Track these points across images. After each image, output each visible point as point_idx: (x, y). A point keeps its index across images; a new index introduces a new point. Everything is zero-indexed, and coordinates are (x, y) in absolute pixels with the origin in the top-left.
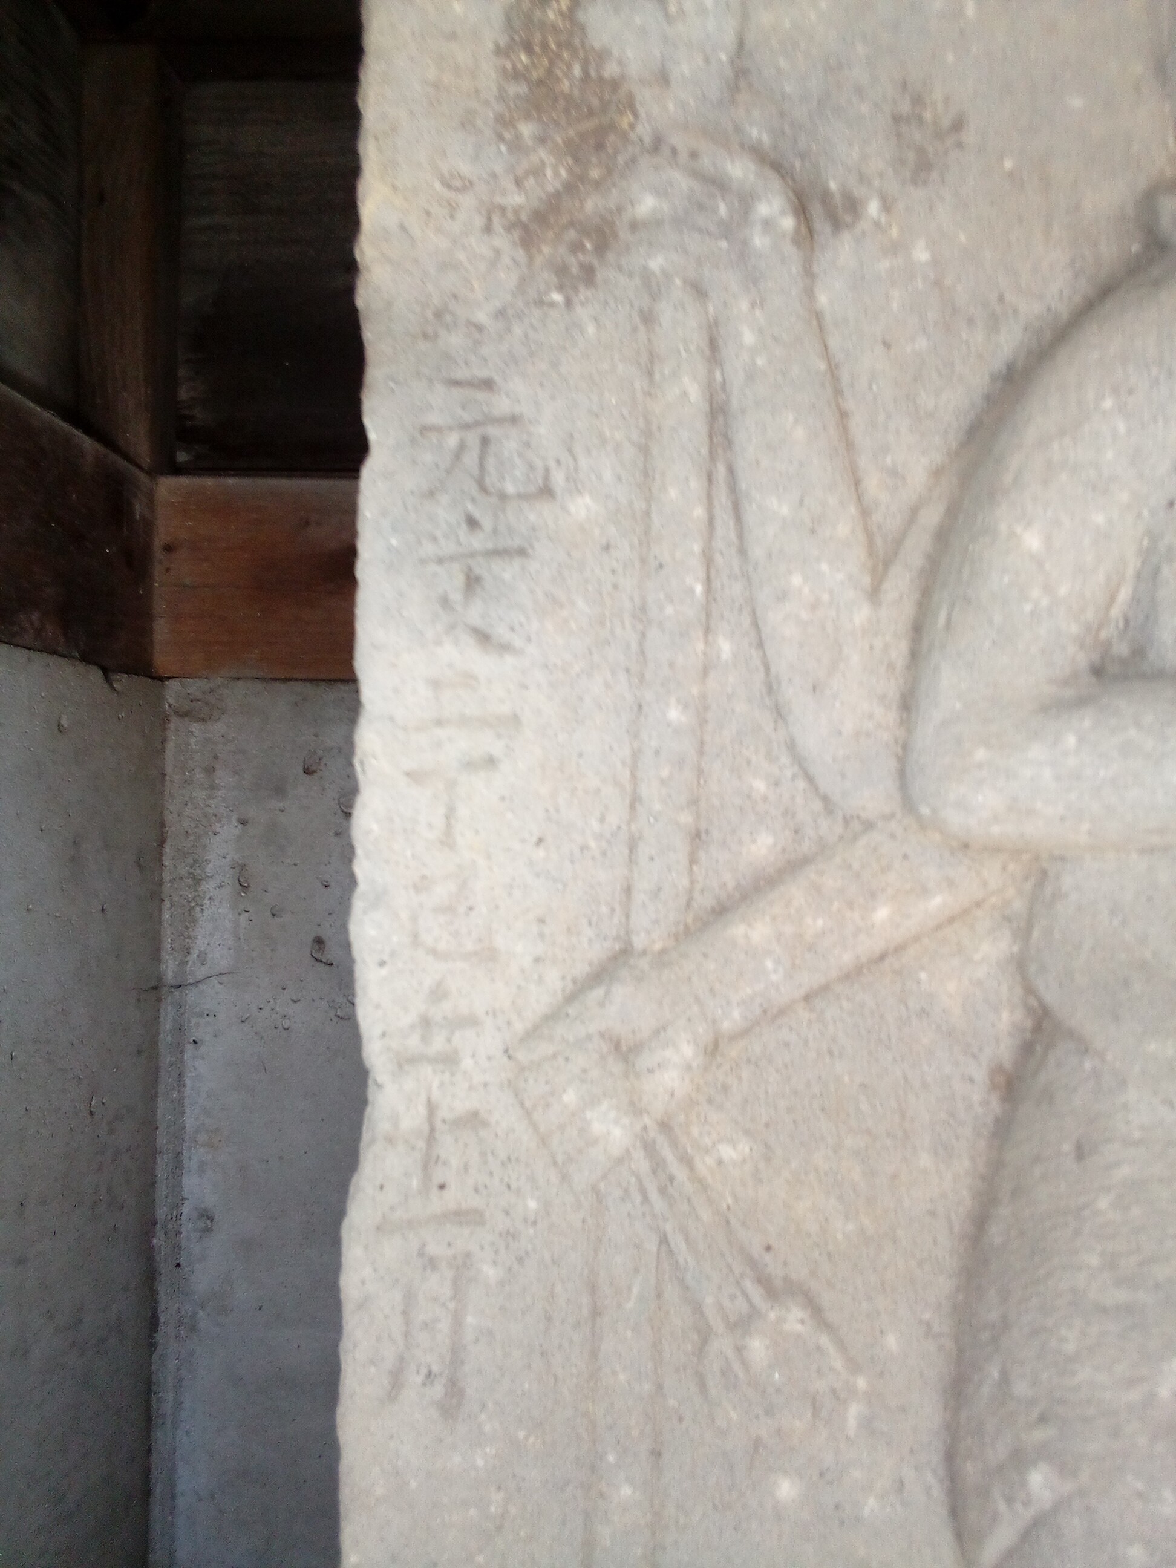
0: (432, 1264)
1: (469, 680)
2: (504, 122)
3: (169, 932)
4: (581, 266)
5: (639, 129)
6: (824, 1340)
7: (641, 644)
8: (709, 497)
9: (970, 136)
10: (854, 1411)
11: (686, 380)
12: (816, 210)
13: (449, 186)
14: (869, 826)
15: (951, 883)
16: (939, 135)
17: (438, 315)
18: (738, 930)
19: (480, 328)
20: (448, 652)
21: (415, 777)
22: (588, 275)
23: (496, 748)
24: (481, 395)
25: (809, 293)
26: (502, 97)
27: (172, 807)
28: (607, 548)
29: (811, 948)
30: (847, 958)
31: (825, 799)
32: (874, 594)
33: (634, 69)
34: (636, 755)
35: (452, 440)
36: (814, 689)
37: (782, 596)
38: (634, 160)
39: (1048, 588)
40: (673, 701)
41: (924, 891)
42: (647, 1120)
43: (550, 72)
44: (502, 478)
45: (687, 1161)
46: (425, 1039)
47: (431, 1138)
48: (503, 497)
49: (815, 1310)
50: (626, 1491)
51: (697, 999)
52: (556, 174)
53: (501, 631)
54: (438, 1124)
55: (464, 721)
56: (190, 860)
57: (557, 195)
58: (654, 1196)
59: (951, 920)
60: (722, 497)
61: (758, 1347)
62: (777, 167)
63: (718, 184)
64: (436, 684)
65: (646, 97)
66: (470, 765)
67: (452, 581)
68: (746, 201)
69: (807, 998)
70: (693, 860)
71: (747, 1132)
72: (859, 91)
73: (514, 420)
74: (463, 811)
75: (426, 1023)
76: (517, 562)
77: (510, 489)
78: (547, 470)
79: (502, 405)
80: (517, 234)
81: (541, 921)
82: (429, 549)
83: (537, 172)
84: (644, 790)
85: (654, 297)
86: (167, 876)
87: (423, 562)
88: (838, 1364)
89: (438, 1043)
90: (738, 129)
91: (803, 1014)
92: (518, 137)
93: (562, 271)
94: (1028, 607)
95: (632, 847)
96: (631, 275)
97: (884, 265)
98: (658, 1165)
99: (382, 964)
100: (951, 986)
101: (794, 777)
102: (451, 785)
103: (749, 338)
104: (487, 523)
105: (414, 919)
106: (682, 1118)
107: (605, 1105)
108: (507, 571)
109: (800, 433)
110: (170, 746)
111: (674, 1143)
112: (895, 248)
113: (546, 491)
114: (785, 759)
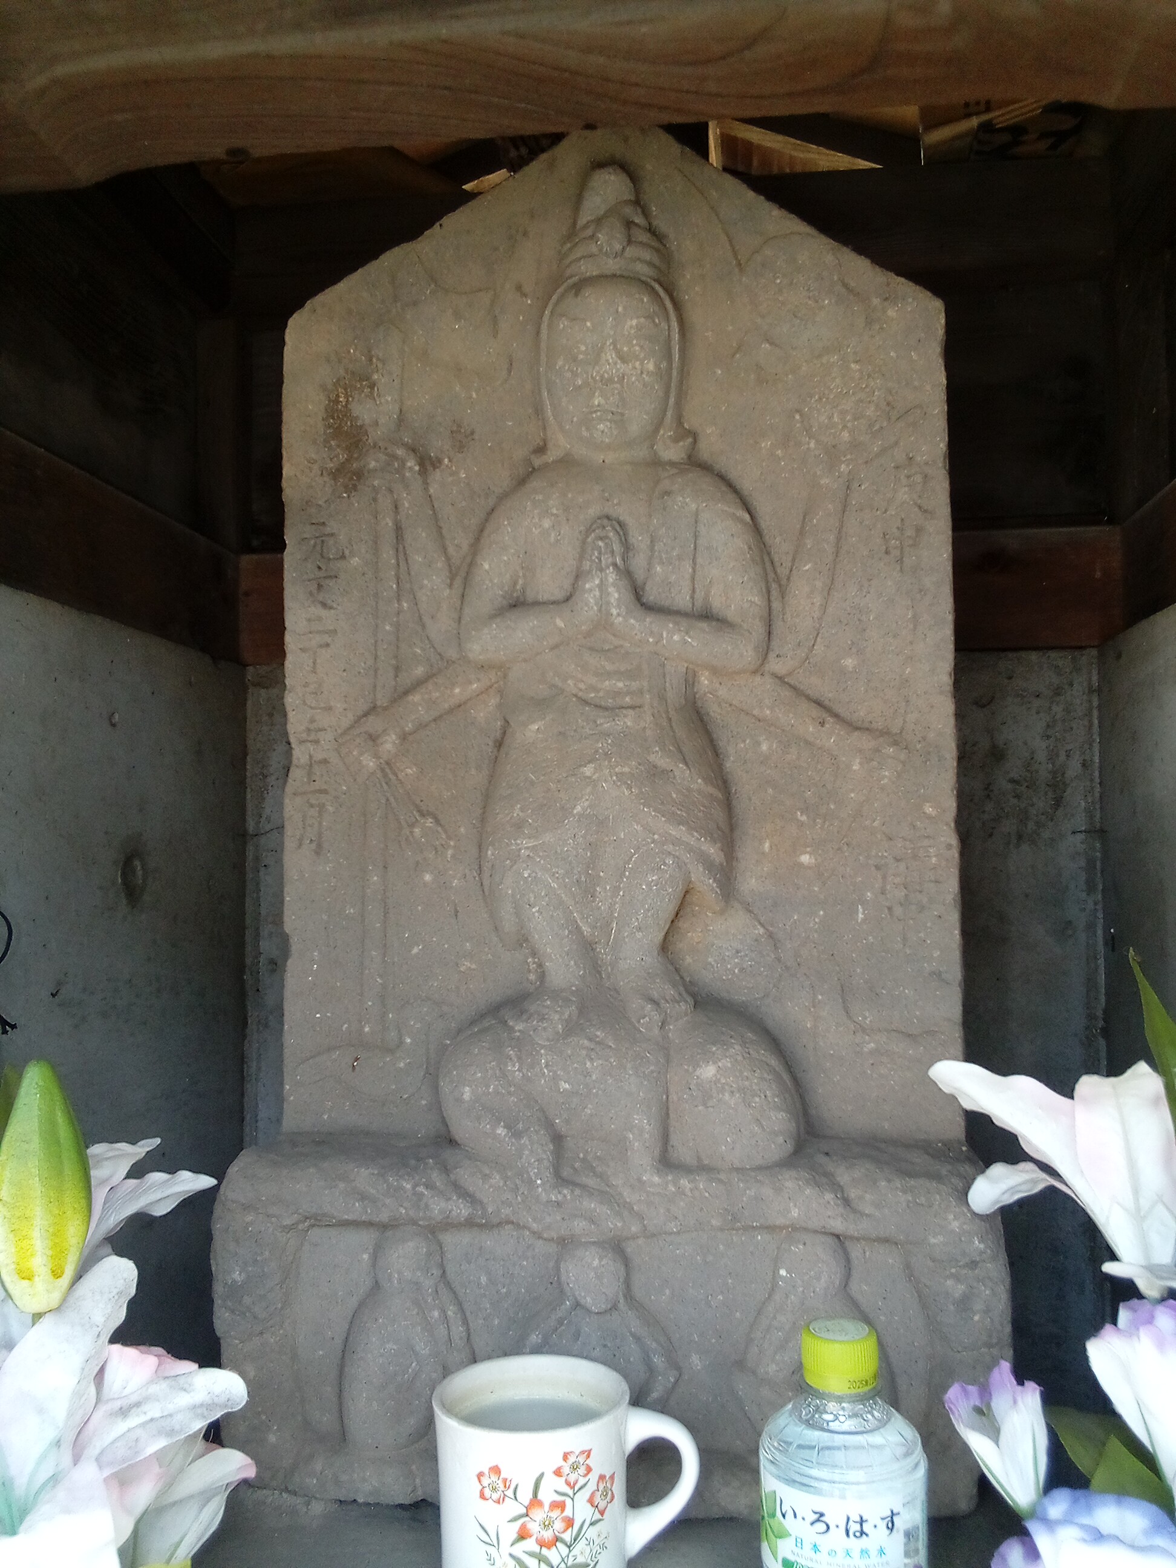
0: (312, 806)
1: (320, 619)
2: (326, 441)
3: (250, 806)
4: (353, 485)
5: (369, 441)
6: (439, 829)
7: (376, 605)
8: (397, 556)
9: (476, 437)
10: (450, 852)
11: (388, 519)
12: (427, 463)
13: (310, 462)
14: (453, 662)
15: (479, 680)
16: (466, 437)
17: (307, 502)
18: (410, 698)
19: (320, 506)
20: (312, 609)
21: (302, 650)
22: (355, 488)
23: (329, 640)
24: (321, 527)
25: (426, 489)
26: (325, 433)
27: (251, 736)
28: (364, 574)
29: (434, 703)
30: (446, 706)
31: (440, 654)
32: (451, 586)
33: (367, 422)
34: (376, 642)
35: (312, 542)
36: (432, 618)
37: (421, 588)
38: (368, 451)
39: (491, 581)
40: (387, 623)
41: (470, 683)
42: (381, 761)
43: (340, 424)
44: (328, 554)
45: (396, 775)
46: (308, 735)
47: (311, 766)
48: (329, 559)
49: (437, 821)
50: (375, 878)
51: (397, 720)
52: (343, 457)
53: (329, 602)
54: (313, 762)
55: (319, 632)
56: (260, 766)
57: (343, 463)
58: (384, 784)
59: (482, 693)
60: (401, 556)
61: (417, 830)
62: (414, 450)
63: (394, 457)
64: (309, 620)
65: (370, 430)
66: (321, 646)
67: (313, 587)
68: (403, 463)
69: (435, 720)
70: (396, 676)
71: (415, 764)
72: (440, 424)
73: (332, 535)
74: (318, 661)
75: (309, 730)
76: (334, 580)
77: (331, 557)
78: (343, 550)
79: (328, 530)
80: (331, 476)
81: (346, 697)
82: (305, 577)
83: (337, 456)
84: (379, 653)
85: (377, 493)
86: (248, 774)
87: (304, 581)
88: (444, 836)
89: (312, 737)
90: (401, 439)
91: (433, 725)
92: (331, 446)
93: (346, 487)
94: (485, 587)
95: (376, 671)
96: (369, 487)
97: (450, 479)
98: (385, 776)
99: (293, 710)
100: (482, 715)
101: (430, 648)
102: (315, 653)
103: (407, 505)
104: (324, 568)
105: (303, 696)
106: (393, 761)
107: (366, 755)
108: (331, 583)
109: (424, 535)
110: (249, 703)
111: (391, 769)
112: (452, 474)
113: (343, 557)
114: (427, 642)
